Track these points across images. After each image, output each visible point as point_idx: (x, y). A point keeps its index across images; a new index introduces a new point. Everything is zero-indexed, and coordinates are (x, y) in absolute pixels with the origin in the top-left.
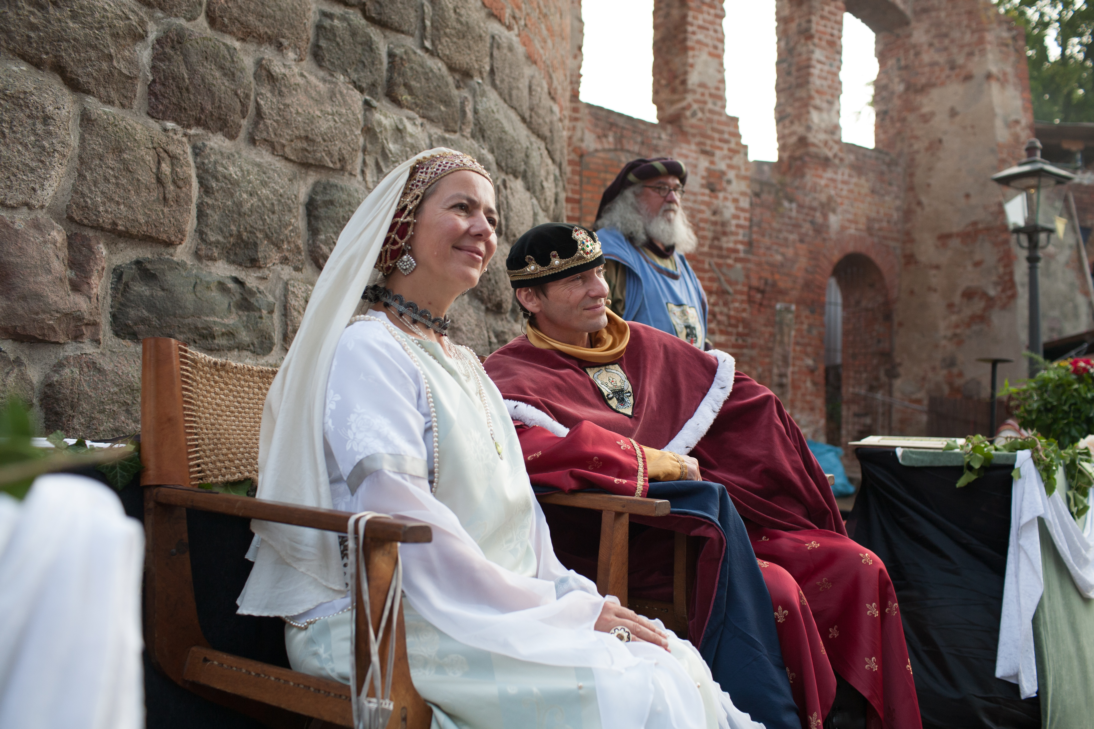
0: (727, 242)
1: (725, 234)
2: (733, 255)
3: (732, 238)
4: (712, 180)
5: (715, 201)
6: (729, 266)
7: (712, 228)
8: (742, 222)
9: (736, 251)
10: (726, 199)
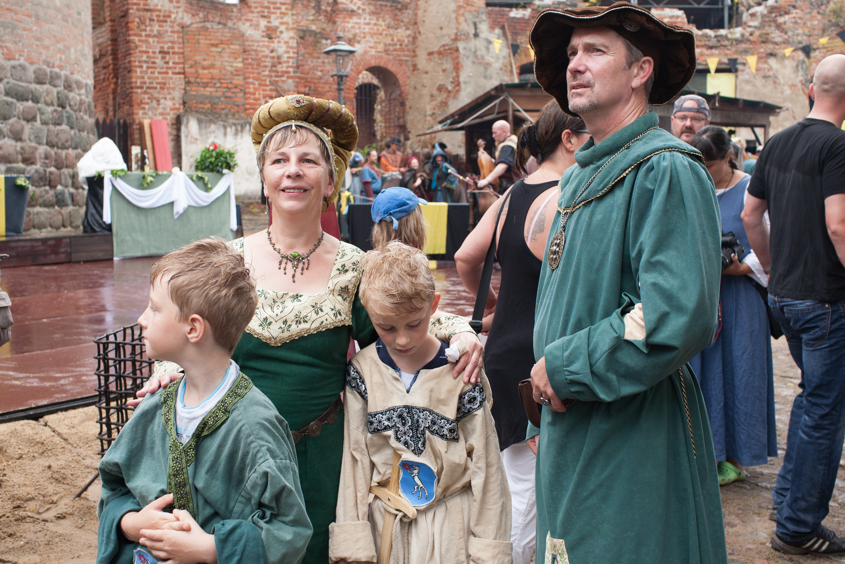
0: (281, 68)
1: (280, 63)
2: (286, 75)
3: (285, 65)
4: (269, 32)
5: (272, 45)
6: (283, 81)
7: (271, 60)
8: (291, 55)
9: (289, 72)
10: (279, 42)
